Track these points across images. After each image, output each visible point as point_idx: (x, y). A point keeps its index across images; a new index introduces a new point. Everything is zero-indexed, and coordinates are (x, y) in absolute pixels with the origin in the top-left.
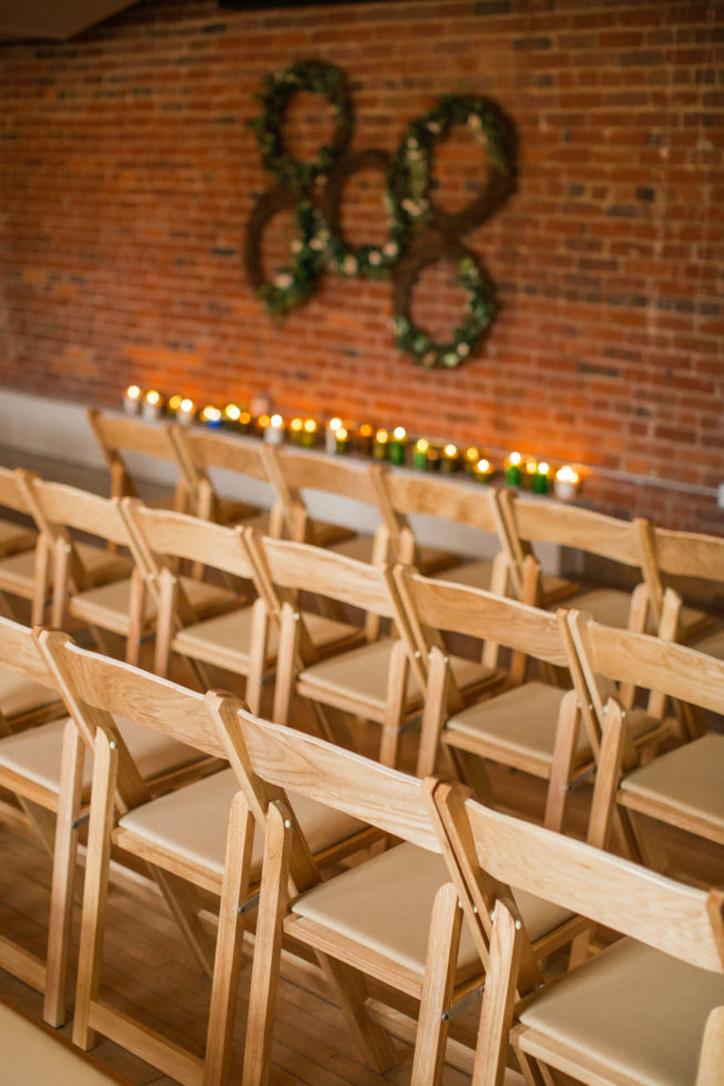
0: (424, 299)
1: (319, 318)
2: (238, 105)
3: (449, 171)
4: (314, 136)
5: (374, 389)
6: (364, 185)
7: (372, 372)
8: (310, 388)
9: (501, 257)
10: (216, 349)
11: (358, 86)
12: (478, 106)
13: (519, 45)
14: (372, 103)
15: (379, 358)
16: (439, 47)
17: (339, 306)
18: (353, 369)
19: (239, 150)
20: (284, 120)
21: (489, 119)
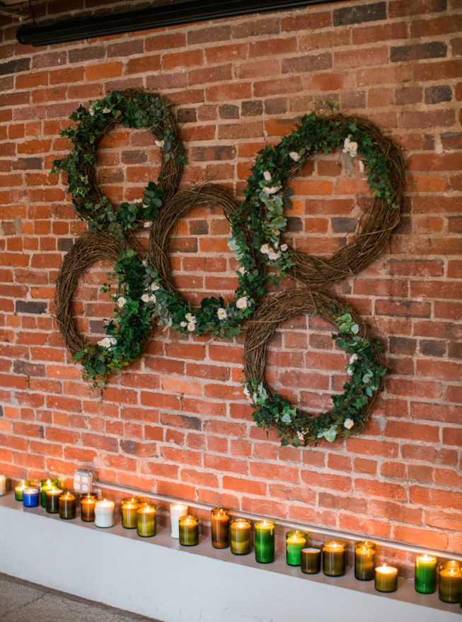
0: (285, 360)
1: (149, 381)
2: (45, 146)
3: (311, 208)
4: (133, 174)
5: (224, 465)
6: (201, 228)
7: (221, 445)
8: (142, 461)
9: (388, 308)
10: (26, 414)
11: (189, 115)
12: (353, 128)
13: (397, 54)
14: (206, 133)
15: (228, 428)
16: (290, 65)
17: (176, 368)
18: (195, 441)
19: (48, 195)
20: (98, 159)
21: (367, 142)
